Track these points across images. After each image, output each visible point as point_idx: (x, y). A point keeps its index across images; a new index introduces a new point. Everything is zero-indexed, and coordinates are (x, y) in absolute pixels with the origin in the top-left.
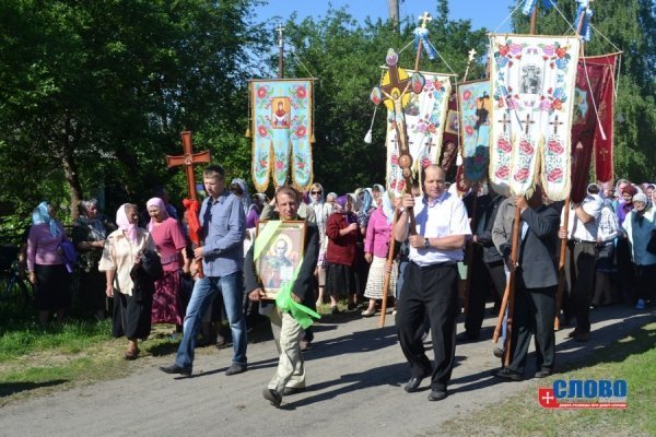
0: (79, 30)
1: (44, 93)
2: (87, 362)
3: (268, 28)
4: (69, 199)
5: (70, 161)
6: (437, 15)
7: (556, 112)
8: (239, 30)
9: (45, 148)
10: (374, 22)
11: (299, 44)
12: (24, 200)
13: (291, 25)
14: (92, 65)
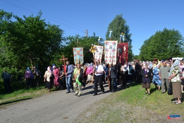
0: (33, 38)
1: (27, 48)
2: (34, 95)
3: (66, 37)
4: (32, 66)
5: (32, 60)
6: (93, 36)
7: (114, 52)
8: (61, 38)
9: (28, 58)
10: (83, 37)
11: (71, 40)
12: (24, 67)
13: (70, 37)
14: (35, 44)
